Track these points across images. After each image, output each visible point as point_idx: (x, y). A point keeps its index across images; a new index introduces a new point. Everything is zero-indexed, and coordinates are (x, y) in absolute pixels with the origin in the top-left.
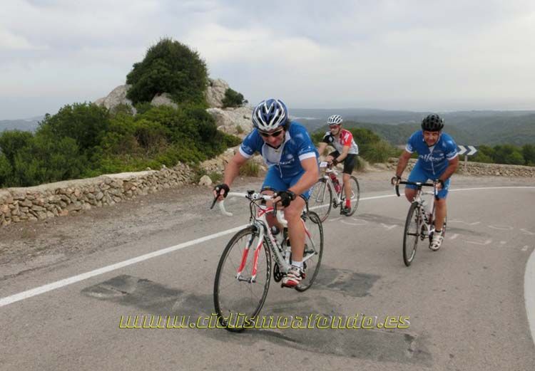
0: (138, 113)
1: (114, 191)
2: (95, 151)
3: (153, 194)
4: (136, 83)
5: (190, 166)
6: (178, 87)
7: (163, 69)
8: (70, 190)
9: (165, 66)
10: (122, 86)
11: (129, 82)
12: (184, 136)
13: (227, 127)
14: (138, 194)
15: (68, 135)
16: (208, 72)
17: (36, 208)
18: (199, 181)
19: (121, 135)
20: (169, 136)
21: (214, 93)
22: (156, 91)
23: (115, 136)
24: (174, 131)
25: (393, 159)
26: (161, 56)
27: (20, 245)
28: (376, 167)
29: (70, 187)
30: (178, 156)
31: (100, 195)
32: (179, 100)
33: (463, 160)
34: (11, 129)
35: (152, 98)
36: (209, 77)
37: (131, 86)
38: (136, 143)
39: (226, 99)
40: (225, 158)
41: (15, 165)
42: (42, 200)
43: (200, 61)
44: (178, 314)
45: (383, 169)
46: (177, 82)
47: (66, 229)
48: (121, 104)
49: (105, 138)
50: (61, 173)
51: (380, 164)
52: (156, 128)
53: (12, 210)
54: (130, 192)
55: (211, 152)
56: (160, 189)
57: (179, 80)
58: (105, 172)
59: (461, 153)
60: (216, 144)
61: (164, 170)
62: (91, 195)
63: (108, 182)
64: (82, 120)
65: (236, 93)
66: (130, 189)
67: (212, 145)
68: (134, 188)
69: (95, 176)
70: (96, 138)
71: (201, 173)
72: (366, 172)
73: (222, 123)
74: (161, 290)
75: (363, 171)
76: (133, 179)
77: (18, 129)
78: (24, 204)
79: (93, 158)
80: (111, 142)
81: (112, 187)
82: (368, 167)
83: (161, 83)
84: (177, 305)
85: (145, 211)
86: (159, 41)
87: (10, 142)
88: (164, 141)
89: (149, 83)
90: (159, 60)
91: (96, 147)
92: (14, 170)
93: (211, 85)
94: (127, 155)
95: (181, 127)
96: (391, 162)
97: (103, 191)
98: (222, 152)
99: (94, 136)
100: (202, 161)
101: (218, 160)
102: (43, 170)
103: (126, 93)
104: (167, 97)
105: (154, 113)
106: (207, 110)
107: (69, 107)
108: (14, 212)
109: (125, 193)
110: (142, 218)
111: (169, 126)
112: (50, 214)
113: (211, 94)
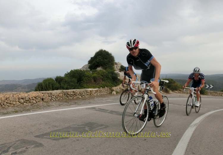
0: (92, 72)
1: (87, 93)
2: (81, 82)
3: (98, 95)
4: (91, 63)
5: (109, 88)
6: (105, 65)
7: (100, 59)
8: (76, 92)
9: (101, 58)
10: (86, 65)
11: (89, 63)
12: (107, 79)
13: (121, 77)
14: (94, 95)
15: (74, 78)
16: (115, 60)
17: (68, 95)
18: (112, 93)
19: (89, 78)
20: (103, 79)
21: (117, 67)
22: (98, 66)
23: (87, 78)
24: (104, 77)
25: (180, 89)
26: (100, 55)
27: (66, 103)
28: (174, 92)
29: (76, 91)
30: (105, 85)
31: (84, 94)
32: (105, 69)
33: (208, 90)
34: (58, 76)
35: (97, 68)
36: (115, 61)
37: (90, 64)
38: (93, 81)
39: (121, 69)
40: (120, 87)
41: (61, 85)
42: (70, 94)
43: (112, 56)
44: (108, 113)
45: (177, 93)
46: (105, 63)
47: (76, 101)
48: (87, 70)
49: (84, 79)
50: (73, 88)
51: (176, 91)
52: (99, 76)
53: (63, 95)
54: (92, 94)
55: (116, 84)
56: (100, 94)
57: (105, 62)
58: (85, 88)
59: (207, 87)
60: (117, 82)
61: (101, 89)
62: (81, 94)
63: (86, 90)
64: (78, 73)
65: (124, 66)
66: (92, 93)
67: (116, 82)
68: (93, 93)
69: (82, 89)
70: (82, 79)
71: (113, 90)
72: (170, 94)
73: (120, 76)
74: (104, 110)
75: (169, 93)
76: (93, 91)
77: (60, 76)
78: (65, 94)
79: (81, 84)
80: (86, 80)
81: (87, 92)
82: (171, 92)
83: (100, 63)
84: (108, 111)
85: (96, 99)
86: (99, 50)
87: (59, 79)
88: (101, 81)
89: (96, 63)
90: (99, 56)
91: (82, 81)
92: (61, 86)
93: (116, 64)
94: (91, 84)
95: (106, 76)
96: (180, 90)
97: (85, 93)
98: (119, 85)
99: (81, 78)
100: (113, 87)
101: (118, 87)
102: (69, 87)
103: (88, 67)
104: (102, 68)
105: (98, 72)
106: (115, 72)
107: (72, 70)
108: (63, 96)
109: (90, 94)
110: (96, 100)
111: (103, 76)
112: (71, 98)
113: (116, 67)
